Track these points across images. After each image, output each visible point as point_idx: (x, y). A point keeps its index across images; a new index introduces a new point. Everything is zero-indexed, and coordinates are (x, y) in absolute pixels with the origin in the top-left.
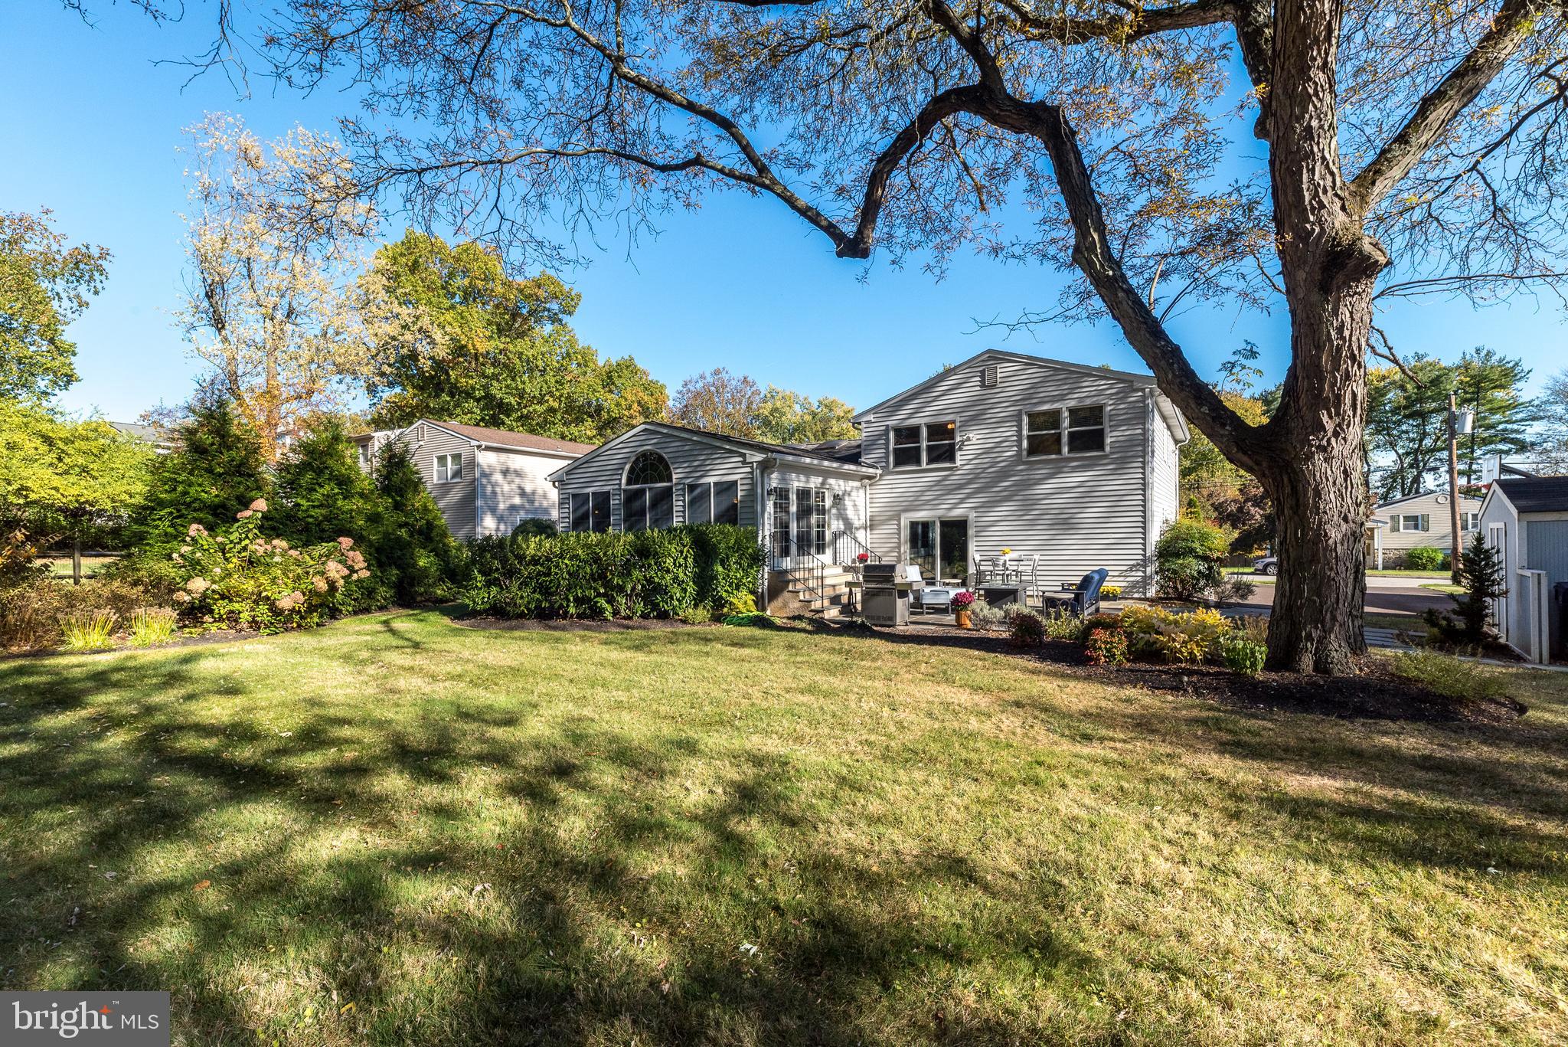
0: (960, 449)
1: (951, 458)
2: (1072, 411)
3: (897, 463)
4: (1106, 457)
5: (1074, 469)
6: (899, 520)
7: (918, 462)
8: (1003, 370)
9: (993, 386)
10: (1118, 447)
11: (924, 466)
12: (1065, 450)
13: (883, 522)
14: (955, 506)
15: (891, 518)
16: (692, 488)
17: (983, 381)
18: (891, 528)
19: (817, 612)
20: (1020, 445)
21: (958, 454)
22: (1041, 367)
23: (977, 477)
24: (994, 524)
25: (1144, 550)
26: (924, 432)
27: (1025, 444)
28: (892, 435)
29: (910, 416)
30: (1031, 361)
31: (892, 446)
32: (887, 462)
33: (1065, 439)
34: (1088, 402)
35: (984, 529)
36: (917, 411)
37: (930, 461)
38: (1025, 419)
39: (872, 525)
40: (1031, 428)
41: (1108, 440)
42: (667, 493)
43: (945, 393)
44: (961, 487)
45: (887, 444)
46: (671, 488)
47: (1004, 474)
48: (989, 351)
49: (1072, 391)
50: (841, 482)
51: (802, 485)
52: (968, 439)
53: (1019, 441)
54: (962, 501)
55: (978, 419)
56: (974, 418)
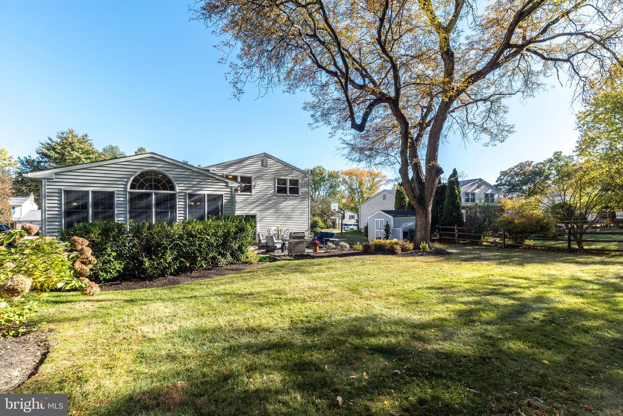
0: (254, 188)
1: (251, 191)
2: (290, 180)
4: (299, 196)
5: (291, 200)
8: (270, 161)
9: (266, 167)
10: (302, 194)
11: (240, 193)
12: (288, 193)
14: (252, 210)
16: (191, 196)
17: (262, 164)
20: (275, 189)
21: (253, 190)
22: (281, 163)
23: (260, 199)
24: (265, 217)
26: (239, 179)
29: (233, 171)
30: (279, 161)
33: (288, 189)
34: (295, 178)
35: (262, 219)
36: (236, 170)
37: (242, 191)
38: (276, 180)
40: (278, 184)
41: (300, 191)
42: (171, 197)
43: (248, 165)
44: (254, 202)
47: (269, 199)
48: (265, 153)
49: (290, 174)
52: (257, 185)
53: (275, 188)
54: (254, 208)
55: (259, 177)
56: (258, 177)
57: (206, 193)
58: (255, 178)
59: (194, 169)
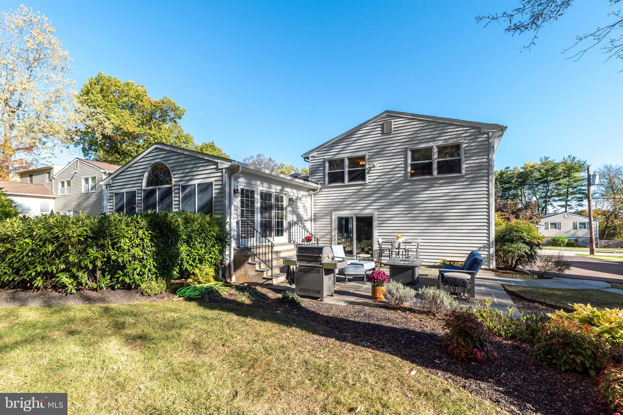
0: (369, 173)
1: (364, 179)
2: (440, 148)
3: (330, 182)
4: (462, 177)
5: (442, 185)
6: (331, 216)
7: (343, 181)
8: (395, 123)
9: (389, 133)
10: (471, 170)
11: (346, 183)
12: (435, 172)
13: (322, 217)
14: (365, 208)
15: (326, 215)
16: (184, 188)
17: (383, 130)
18: (327, 220)
19: (268, 279)
20: (406, 170)
21: (367, 176)
22: (419, 120)
23: (379, 190)
24: (389, 219)
25: (489, 237)
26: (347, 162)
27: (409, 169)
28: (327, 165)
29: (339, 153)
30: (414, 117)
31: (327, 171)
32: (324, 181)
33: (435, 166)
34: (451, 142)
35: (384, 222)
36: (343, 149)
37: (350, 180)
38: (409, 154)
39: (315, 219)
40: (413, 159)
41: (464, 166)
42: (169, 192)
43: (359, 138)
44: (369, 196)
45: (324, 170)
46: (171, 188)
47: (397, 188)
48: (387, 112)
49: (440, 135)
50: (295, 191)
51: (265, 189)
52: (374, 166)
53: (406, 167)
54: (370, 204)
55: (379, 154)
56: (377, 153)
57: (196, 182)
58: (371, 157)
59: (186, 153)
